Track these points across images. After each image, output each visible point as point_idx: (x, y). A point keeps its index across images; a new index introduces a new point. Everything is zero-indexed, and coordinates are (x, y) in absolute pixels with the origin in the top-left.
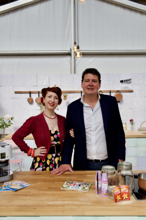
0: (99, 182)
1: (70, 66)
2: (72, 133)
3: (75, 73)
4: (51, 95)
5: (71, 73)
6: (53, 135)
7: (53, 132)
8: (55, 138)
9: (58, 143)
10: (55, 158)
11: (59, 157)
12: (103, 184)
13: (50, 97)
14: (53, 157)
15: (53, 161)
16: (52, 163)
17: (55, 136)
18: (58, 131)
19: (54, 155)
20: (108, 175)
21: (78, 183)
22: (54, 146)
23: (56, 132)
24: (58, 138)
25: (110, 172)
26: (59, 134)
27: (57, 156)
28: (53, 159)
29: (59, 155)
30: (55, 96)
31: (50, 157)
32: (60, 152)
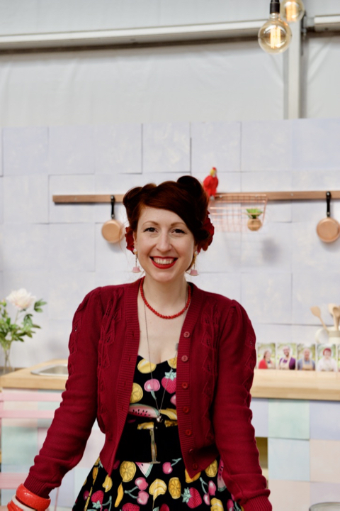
1: (281, 84)
3: (302, 113)
4: (156, 224)
5: (286, 116)
6: (142, 379)
7: (146, 367)
8: (147, 394)
11: (166, 479)
13: (151, 230)
14: (139, 474)
15: (136, 493)
16: (135, 502)
17: (152, 386)
18: (173, 365)
19: (146, 468)
22: (148, 430)
23: (162, 368)
26: (171, 376)
27: (157, 473)
28: (139, 482)
29: (170, 470)
32: (177, 461)
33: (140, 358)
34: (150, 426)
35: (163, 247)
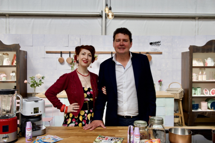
0: (132, 136)
1: (101, 27)
2: (104, 90)
3: (106, 34)
4: (85, 53)
5: (102, 34)
6: (86, 92)
7: (86, 89)
8: (88, 95)
9: (90, 100)
10: (87, 114)
12: (135, 138)
13: (83, 54)
14: (85, 113)
15: (85, 117)
16: (85, 119)
17: (88, 93)
18: (91, 88)
20: (140, 129)
21: (110, 138)
22: (87, 103)
23: (89, 89)
24: (91, 94)
25: (142, 126)
26: (91, 91)
27: (89, 112)
28: (86, 115)
29: (92, 111)
30: (89, 54)
31: (82, 113)
32: (93, 109)
33: (84, 88)
34: (87, 102)
35: (86, 58)
